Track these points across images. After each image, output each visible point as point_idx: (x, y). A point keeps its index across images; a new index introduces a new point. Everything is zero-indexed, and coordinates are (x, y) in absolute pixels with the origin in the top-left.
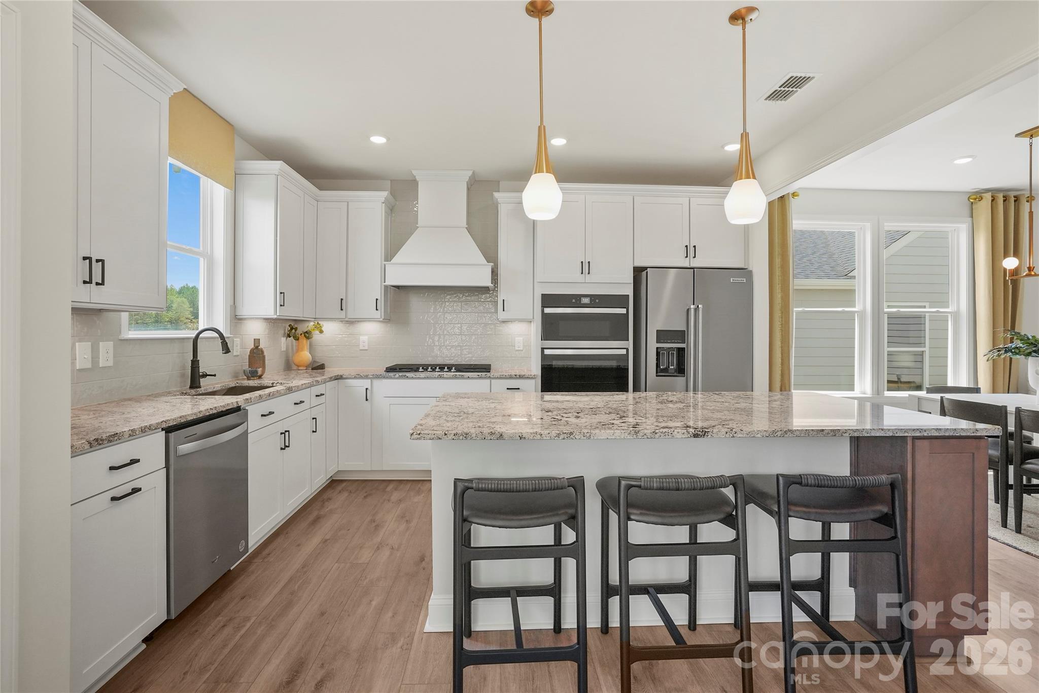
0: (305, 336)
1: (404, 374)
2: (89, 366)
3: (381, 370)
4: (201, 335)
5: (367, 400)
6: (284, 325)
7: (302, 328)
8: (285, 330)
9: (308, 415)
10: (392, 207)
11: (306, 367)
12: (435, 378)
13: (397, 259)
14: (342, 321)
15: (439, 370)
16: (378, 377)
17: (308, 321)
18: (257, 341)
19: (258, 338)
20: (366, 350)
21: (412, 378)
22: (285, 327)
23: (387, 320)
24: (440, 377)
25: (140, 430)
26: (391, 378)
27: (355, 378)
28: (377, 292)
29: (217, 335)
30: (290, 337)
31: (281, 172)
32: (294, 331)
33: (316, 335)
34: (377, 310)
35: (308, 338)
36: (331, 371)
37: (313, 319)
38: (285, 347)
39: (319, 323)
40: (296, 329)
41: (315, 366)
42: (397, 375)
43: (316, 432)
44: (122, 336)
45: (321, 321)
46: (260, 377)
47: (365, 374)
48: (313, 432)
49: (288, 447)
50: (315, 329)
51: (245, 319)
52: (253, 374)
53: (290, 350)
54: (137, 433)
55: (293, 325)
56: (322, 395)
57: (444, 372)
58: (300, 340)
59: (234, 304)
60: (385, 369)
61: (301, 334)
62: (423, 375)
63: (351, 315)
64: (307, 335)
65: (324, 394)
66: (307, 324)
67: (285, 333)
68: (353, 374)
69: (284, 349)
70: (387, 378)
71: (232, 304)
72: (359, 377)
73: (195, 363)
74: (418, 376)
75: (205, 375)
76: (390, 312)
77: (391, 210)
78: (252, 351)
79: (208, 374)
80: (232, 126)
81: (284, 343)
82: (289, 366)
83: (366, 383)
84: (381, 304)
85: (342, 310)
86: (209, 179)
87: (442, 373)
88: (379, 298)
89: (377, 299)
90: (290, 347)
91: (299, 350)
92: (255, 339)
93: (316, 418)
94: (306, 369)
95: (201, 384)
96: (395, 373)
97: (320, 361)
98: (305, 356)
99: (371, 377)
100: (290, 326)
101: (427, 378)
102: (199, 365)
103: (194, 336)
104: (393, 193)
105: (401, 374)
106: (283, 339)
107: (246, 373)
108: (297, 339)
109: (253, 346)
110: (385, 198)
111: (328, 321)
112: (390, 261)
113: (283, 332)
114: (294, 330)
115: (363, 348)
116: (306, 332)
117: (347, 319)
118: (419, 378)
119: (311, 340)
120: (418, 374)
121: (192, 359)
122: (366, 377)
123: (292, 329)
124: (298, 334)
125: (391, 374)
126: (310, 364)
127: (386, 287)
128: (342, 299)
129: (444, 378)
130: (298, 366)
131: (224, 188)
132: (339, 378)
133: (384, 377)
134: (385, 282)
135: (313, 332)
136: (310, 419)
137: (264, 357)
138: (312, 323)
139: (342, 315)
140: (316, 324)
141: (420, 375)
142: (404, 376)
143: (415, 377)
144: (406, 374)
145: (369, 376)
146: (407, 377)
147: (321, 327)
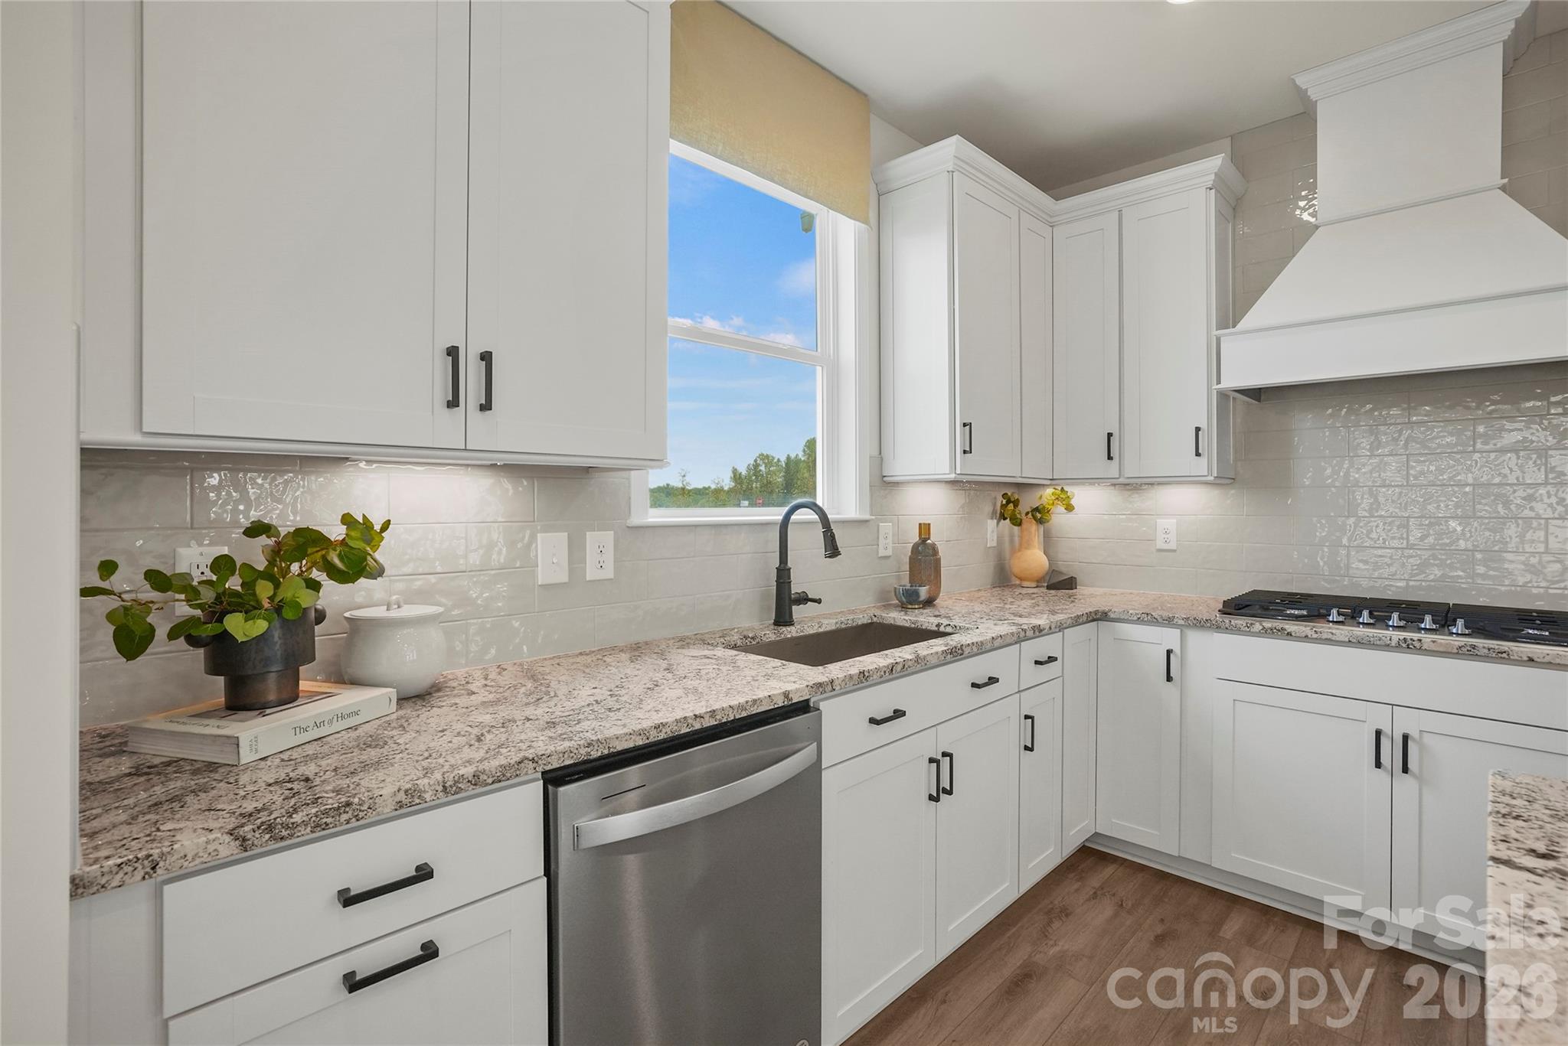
0: (1034, 517)
1: (1277, 624)
2: (563, 577)
3: (1210, 608)
4: (793, 517)
5: (1169, 679)
6: (993, 494)
7: (1028, 502)
8: (995, 505)
9: (1011, 710)
10: (1237, 200)
11: (1038, 581)
12: (1387, 647)
13: (1252, 319)
14: (1114, 485)
15: (1402, 623)
16: (1200, 624)
17: (1044, 485)
18: (925, 529)
19: (927, 522)
20: (1174, 551)
21: (1306, 638)
22: (995, 498)
23: (1226, 480)
24: (1407, 647)
25: (440, 788)
26: (1237, 631)
27: (1139, 621)
28: (1200, 411)
29: (817, 517)
30: (1005, 519)
31: (961, 164)
32: (1011, 507)
33: (1059, 517)
34: (1198, 454)
35: (1040, 521)
36: (1091, 596)
37: (1048, 482)
38: (995, 538)
39: (1065, 489)
40: (1016, 503)
41: (1055, 580)
42: (1257, 627)
43: (1031, 749)
44: (632, 520)
45: (1073, 484)
46: (929, 603)
47: (1165, 614)
48: (1026, 748)
49: (950, 792)
50: (1056, 501)
51: (897, 484)
52: (909, 600)
53: (1007, 545)
54: (428, 796)
55: (1009, 494)
56: (1052, 659)
57: (1420, 629)
58: (1025, 525)
59: (880, 453)
60: (1221, 606)
61: (1027, 514)
62: (1343, 632)
63: (1131, 471)
64: (1040, 514)
65: (1055, 659)
66: (1039, 493)
67: (994, 512)
68: (1135, 609)
69: (992, 542)
70: (1227, 630)
71: (876, 453)
72: (1147, 619)
73: (783, 574)
74: (1325, 636)
75: (803, 599)
76: (1236, 460)
77: (1234, 209)
78: (915, 548)
79: (810, 597)
80: (865, 95)
81: (992, 530)
82: (1004, 578)
83: (1170, 637)
84: (1210, 442)
85: (1110, 458)
86: (830, 211)
87: (1416, 636)
88: (1203, 425)
89: (1198, 429)
90: (1007, 539)
91: (1024, 545)
92: (920, 524)
93: (1032, 718)
94: (1037, 587)
95: (794, 618)
96: (1250, 620)
97: (1068, 571)
98: (1035, 559)
99: (1182, 622)
100: (1004, 495)
101: (1360, 643)
102: (790, 579)
103: (781, 518)
104: (1238, 160)
105: (1268, 624)
106: (991, 524)
107: (897, 593)
108: (1017, 522)
109: (918, 539)
110: (1216, 174)
111: (1083, 484)
112: (1234, 327)
113: (991, 509)
114: (1011, 505)
115: (1166, 547)
116: (1037, 509)
117: (1121, 480)
118: (1329, 641)
119: (1046, 525)
120: (1325, 629)
121: (777, 566)
122: (1169, 622)
123: (1009, 502)
124: (1020, 513)
125: (1240, 622)
126: (1047, 574)
127: (1223, 396)
128: (1110, 435)
129: (1420, 650)
130: (1021, 579)
131: (853, 221)
132: (1100, 617)
133: (1218, 627)
134: (1219, 382)
135: (1053, 509)
136: (1015, 721)
137: (938, 562)
138: (1049, 491)
139: (1112, 470)
140: (1058, 492)
141: (1332, 634)
142: (1279, 630)
143: (1315, 636)
144: (1286, 627)
145: (1175, 620)
146: (1288, 633)
147: (1068, 497)
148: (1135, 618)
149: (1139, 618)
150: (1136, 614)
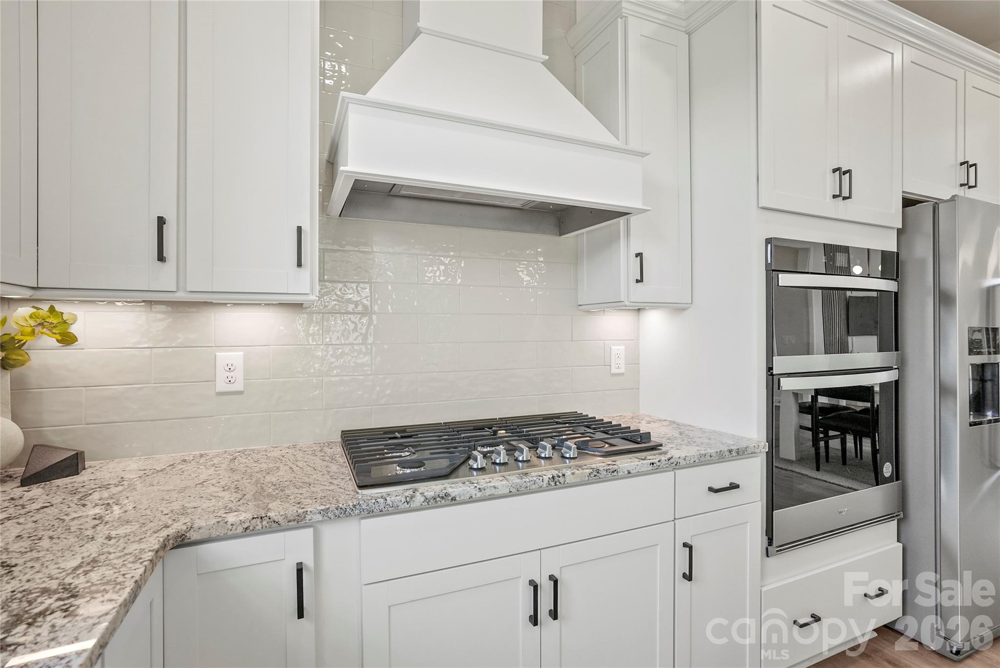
16: (335, 514)
20: (241, 393)
24: (555, 484)
41: (40, 465)
50: (38, 329)
62: (504, 483)
85: (159, 258)
99: (307, 514)
120: (486, 483)
122: (298, 522)
138: (24, 310)
141: (495, 487)
142: (443, 498)
143: (479, 495)
144: (450, 490)
145: (308, 517)
146: (452, 499)
147: (65, 322)
148: (240, 530)
149: (246, 529)
150: (242, 522)
